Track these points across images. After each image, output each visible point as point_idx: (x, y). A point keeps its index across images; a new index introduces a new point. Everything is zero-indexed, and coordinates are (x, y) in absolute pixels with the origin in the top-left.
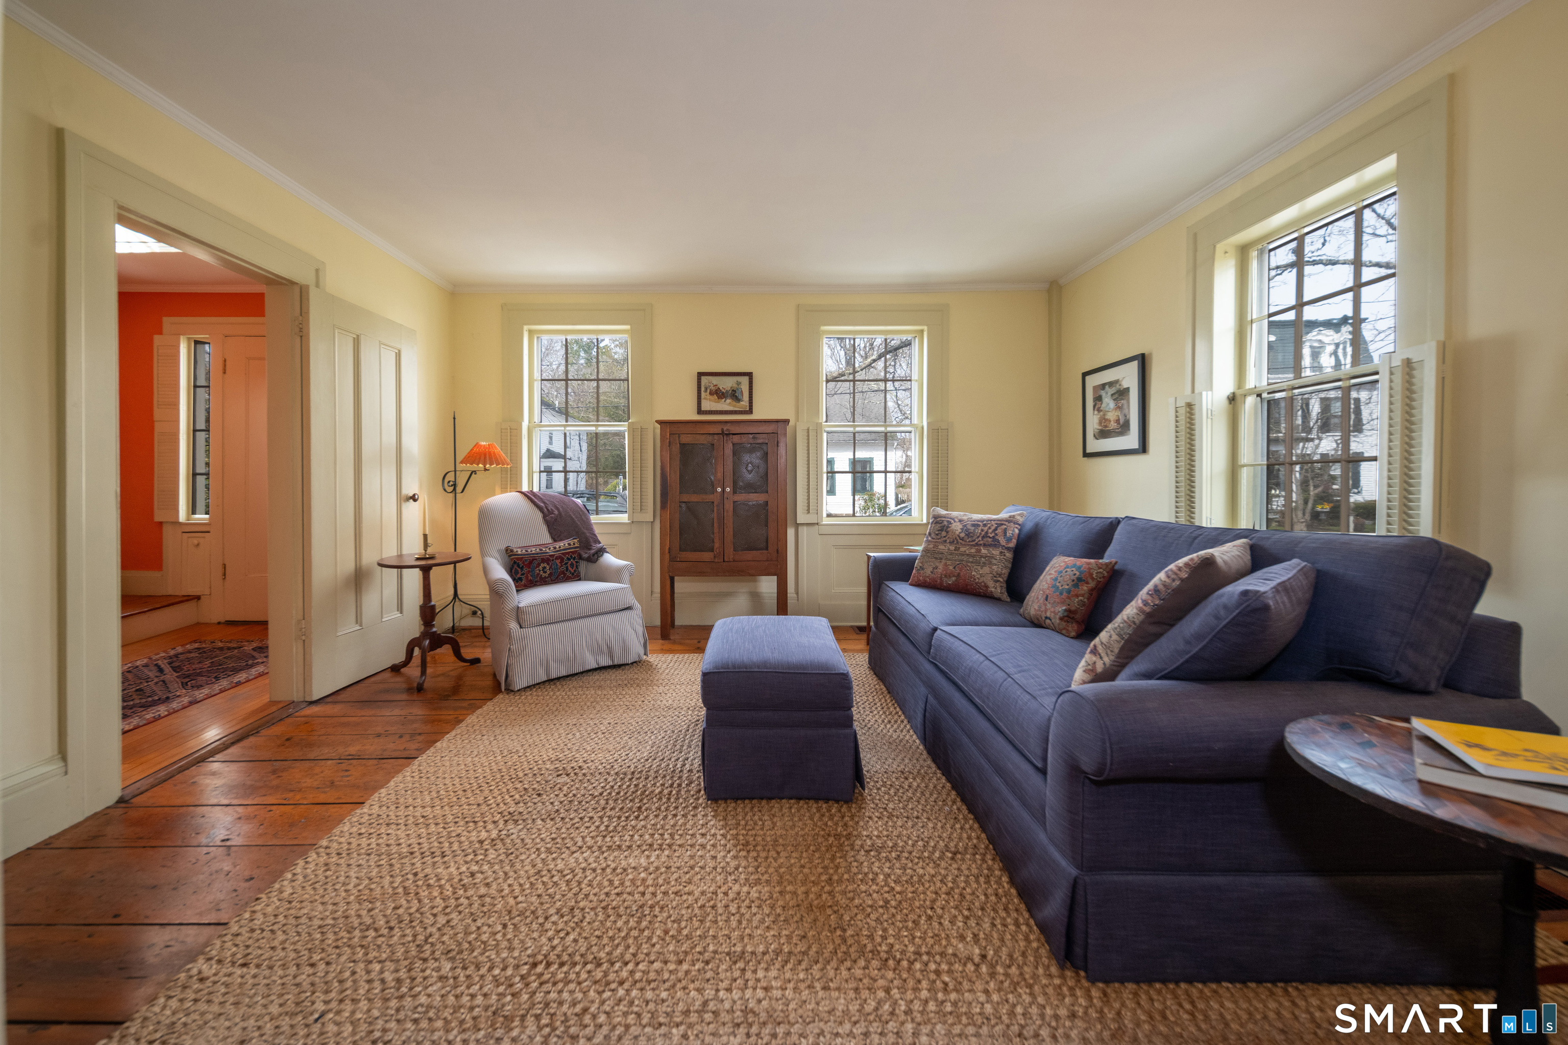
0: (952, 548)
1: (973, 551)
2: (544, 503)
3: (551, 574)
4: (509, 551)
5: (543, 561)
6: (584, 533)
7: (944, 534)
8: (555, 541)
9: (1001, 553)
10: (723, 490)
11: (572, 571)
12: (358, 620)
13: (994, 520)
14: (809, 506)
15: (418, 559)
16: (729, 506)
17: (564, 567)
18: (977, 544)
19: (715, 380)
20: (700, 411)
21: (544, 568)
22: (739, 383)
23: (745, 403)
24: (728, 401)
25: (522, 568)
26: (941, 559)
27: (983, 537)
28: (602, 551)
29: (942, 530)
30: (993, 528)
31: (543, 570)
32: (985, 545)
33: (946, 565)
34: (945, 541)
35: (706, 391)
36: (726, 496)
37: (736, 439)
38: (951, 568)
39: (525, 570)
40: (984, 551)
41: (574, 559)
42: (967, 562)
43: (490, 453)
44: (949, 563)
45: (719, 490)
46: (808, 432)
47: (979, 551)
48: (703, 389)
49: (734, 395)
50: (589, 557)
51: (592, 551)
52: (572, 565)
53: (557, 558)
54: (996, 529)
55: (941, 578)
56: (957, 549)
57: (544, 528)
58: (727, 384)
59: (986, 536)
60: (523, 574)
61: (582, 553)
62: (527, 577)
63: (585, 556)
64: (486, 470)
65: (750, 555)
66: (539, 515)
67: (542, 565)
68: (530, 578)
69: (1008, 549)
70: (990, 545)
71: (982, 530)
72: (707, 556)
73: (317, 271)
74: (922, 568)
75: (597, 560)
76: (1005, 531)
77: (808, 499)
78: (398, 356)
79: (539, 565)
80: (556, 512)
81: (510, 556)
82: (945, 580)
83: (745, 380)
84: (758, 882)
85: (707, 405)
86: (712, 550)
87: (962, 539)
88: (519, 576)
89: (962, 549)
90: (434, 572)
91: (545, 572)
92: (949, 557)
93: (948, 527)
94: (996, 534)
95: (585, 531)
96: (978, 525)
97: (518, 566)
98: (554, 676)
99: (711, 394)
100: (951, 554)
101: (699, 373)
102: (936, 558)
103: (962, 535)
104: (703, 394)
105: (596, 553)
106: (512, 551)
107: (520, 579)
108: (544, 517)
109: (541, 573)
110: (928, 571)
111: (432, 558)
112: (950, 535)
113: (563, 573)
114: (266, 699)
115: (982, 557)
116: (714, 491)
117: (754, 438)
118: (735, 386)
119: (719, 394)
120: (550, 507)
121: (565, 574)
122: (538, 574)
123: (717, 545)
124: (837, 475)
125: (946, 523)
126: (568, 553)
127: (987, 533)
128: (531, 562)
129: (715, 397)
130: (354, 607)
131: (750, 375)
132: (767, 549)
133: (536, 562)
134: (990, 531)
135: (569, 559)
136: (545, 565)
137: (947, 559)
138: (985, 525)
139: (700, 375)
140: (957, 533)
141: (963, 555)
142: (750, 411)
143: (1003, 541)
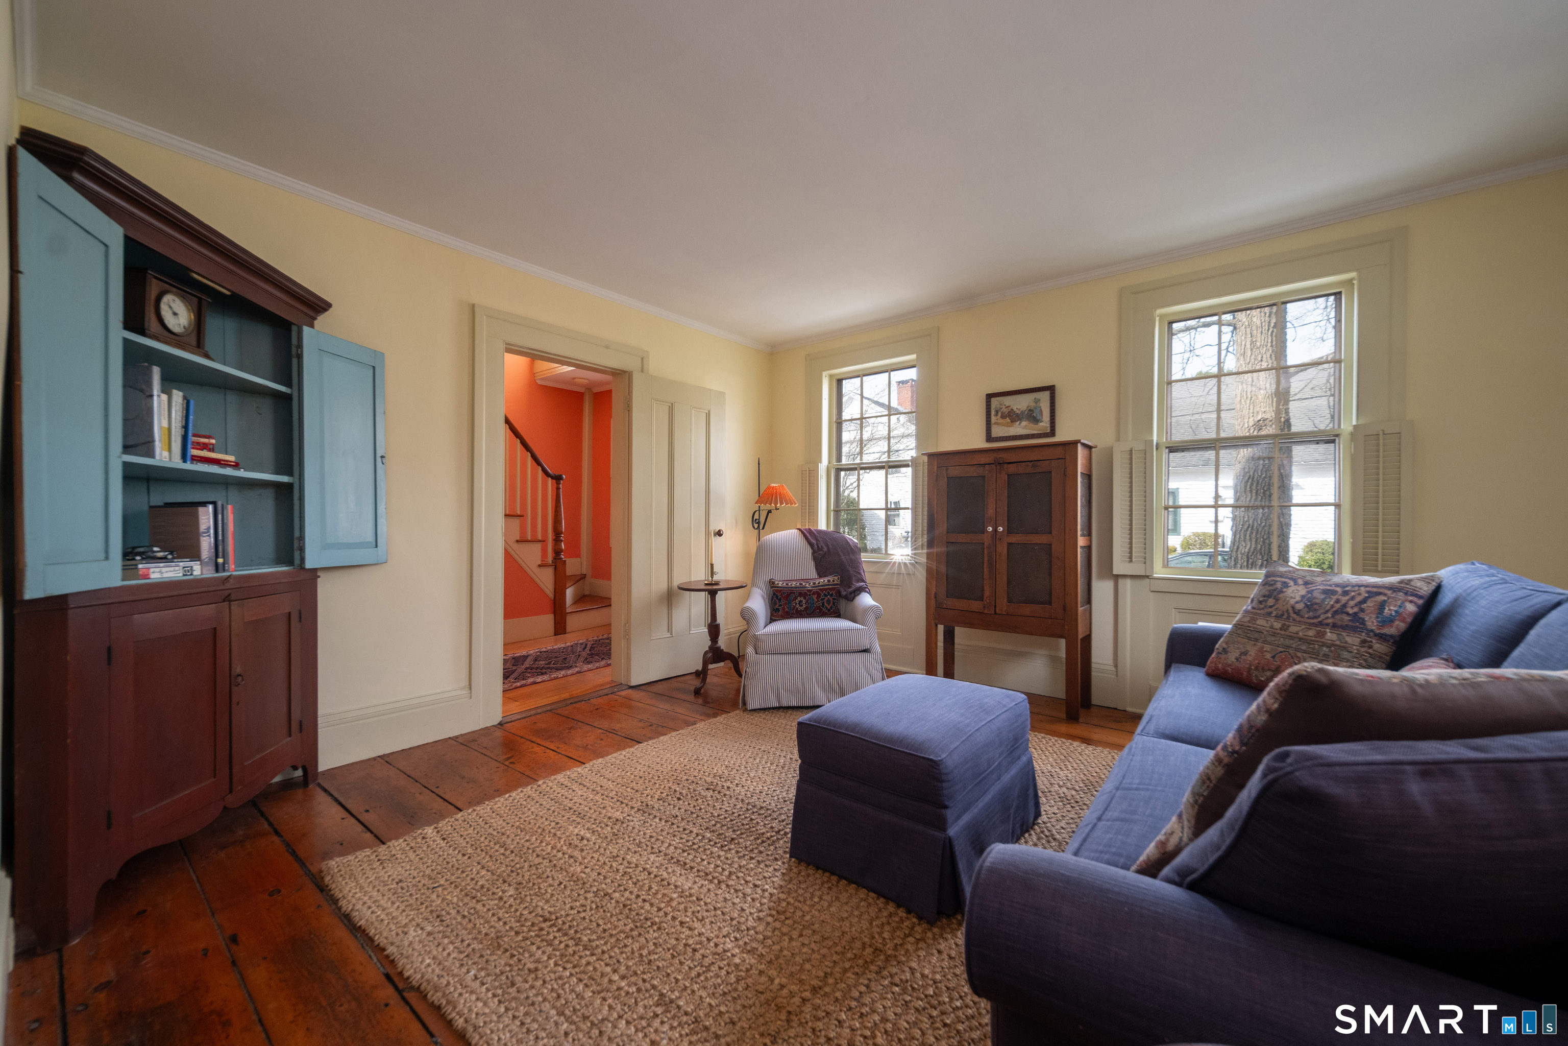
0: (1277, 625)
1: (1311, 633)
2: (817, 540)
3: (806, 608)
4: (771, 583)
5: (801, 594)
6: (848, 571)
7: (1271, 602)
8: (820, 576)
9: (1364, 642)
10: (995, 530)
11: (829, 607)
12: (670, 629)
13: (1366, 586)
14: (1131, 553)
15: (706, 584)
16: (1002, 549)
17: (820, 603)
18: (1321, 624)
19: (1008, 401)
20: (989, 438)
21: (801, 601)
22: (1037, 401)
23: (1045, 424)
24: (1024, 423)
25: (780, 600)
26: (1256, 640)
27: (1336, 613)
28: (861, 590)
29: (1269, 596)
30: (1359, 599)
31: (800, 603)
32: (1334, 626)
33: (1261, 650)
34: (1270, 614)
35: (996, 415)
36: (998, 537)
37: (1012, 469)
38: (1268, 656)
39: (783, 602)
40: (1330, 635)
41: (831, 595)
42: (1297, 650)
43: (780, 494)
44: (1267, 647)
45: (990, 529)
46: (1131, 454)
47: (1322, 634)
48: (993, 413)
49: (1032, 416)
50: (846, 595)
51: (851, 590)
52: (829, 601)
53: (813, 594)
54: (1364, 601)
55: (1249, 670)
56: (1284, 628)
57: (812, 564)
58: (1021, 403)
59: (1342, 610)
60: (780, 606)
61: (842, 590)
62: (784, 609)
63: (844, 593)
64: (777, 509)
65: (1027, 610)
66: (810, 551)
67: (799, 599)
68: (786, 609)
69: (1382, 637)
70: (1345, 628)
71: (1338, 601)
72: (975, 606)
73: (642, 359)
74: (1225, 651)
75: (854, 598)
76: (1381, 606)
77: (1131, 543)
78: (708, 415)
79: (796, 598)
80: (825, 549)
81: (772, 587)
82: (1254, 673)
83: (1045, 396)
84: (752, 951)
85: (997, 431)
86: (981, 599)
87: (1298, 613)
88: (777, 606)
89: (1293, 629)
90: (720, 596)
91: (801, 606)
92: (1269, 639)
93: (1281, 592)
94: (1362, 610)
95: (850, 569)
96: (1334, 592)
97: (777, 597)
98: (785, 704)
99: (1003, 417)
100: (1274, 635)
101: (987, 395)
102: (1249, 639)
103: (1300, 606)
104: (993, 419)
105: (854, 591)
106: (773, 583)
107: (778, 610)
108: (813, 554)
109: (798, 606)
110: (1232, 657)
111: (717, 584)
112: (1280, 605)
113: (819, 608)
114: (609, 679)
115: (1324, 645)
116: (983, 531)
117: (1033, 466)
118: (1033, 404)
119: (1013, 417)
120: (822, 544)
121: (821, 610)
122: (794, 607)
123: (987, 593)
124: (1183, 510)
125: (1279, 585)
126: (826, 590)
127: (1345, 606)
128: (788, 595)
129: (1008, 420)
130: (667, 620)
131: (1051, 389)
132: (1050, 603)
133: (793, 596)
134: (1352, 603)
135: (825, 595)
136: (802, 599)
137: (1265, 642)
138: (1345, 593)
139: (990, 397)
140: (1292, 602)
141: (1291, 638)
142: (1052, 433)
143: (1372, 622)
